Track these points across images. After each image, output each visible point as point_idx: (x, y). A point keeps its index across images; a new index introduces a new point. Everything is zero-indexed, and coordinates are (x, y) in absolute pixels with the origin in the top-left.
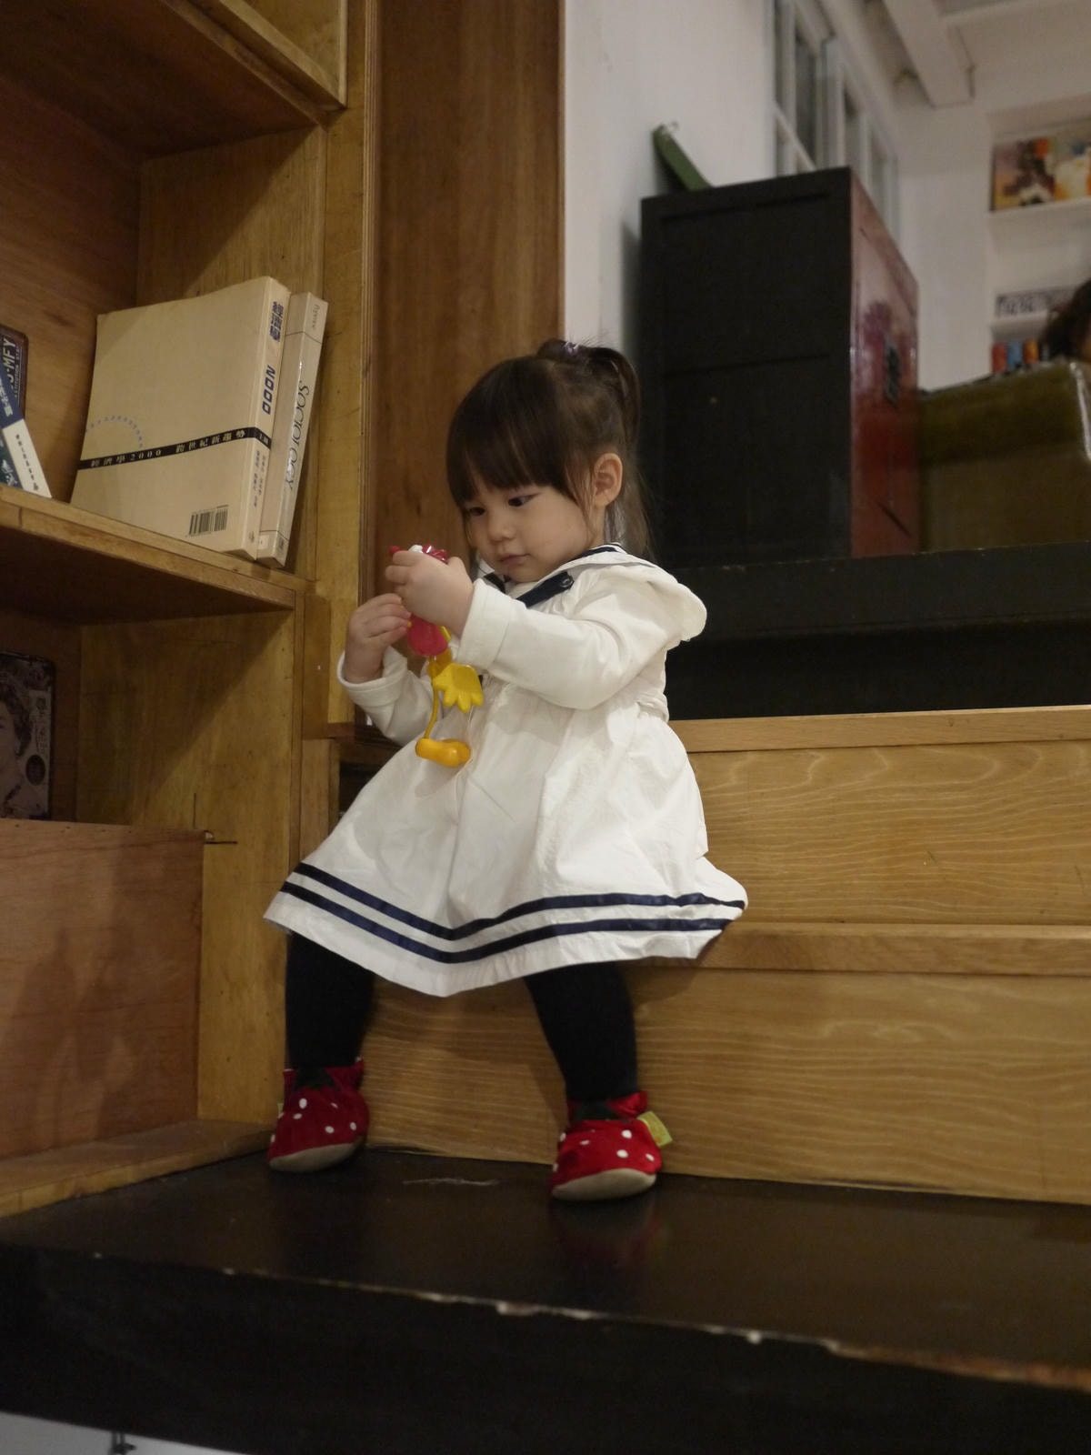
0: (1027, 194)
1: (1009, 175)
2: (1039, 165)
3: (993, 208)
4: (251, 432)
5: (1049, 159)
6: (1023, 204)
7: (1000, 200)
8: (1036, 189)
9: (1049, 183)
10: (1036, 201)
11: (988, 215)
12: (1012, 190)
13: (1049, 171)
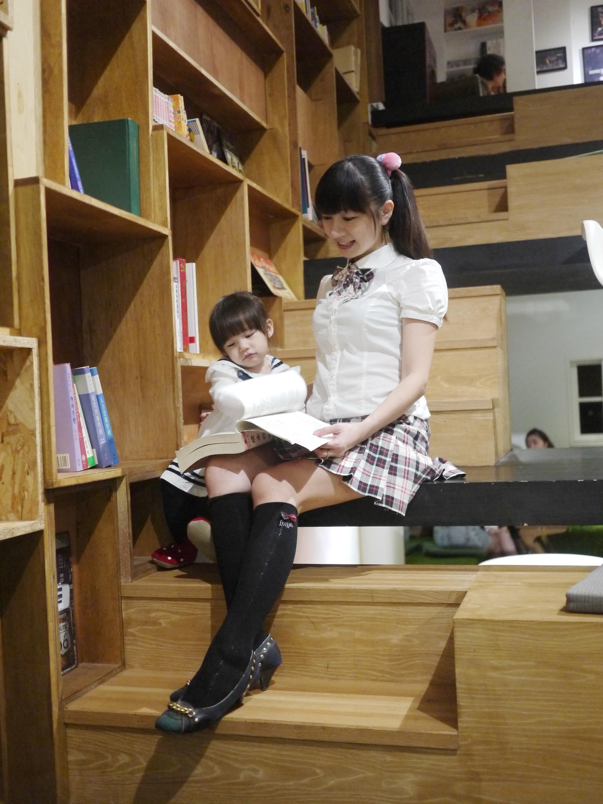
0: (457, 26)
1: (450, 20)
2: (460, 16)
3: (445, 31)
4: (353, 71)
5: (464, 14)
6: (456, 30)
7: (448, 28)
8: (459, 25)
9: (464, 22)
10: (460, 29)
11: (444, 34)
12: (452, 25)
13: (464, 18)
